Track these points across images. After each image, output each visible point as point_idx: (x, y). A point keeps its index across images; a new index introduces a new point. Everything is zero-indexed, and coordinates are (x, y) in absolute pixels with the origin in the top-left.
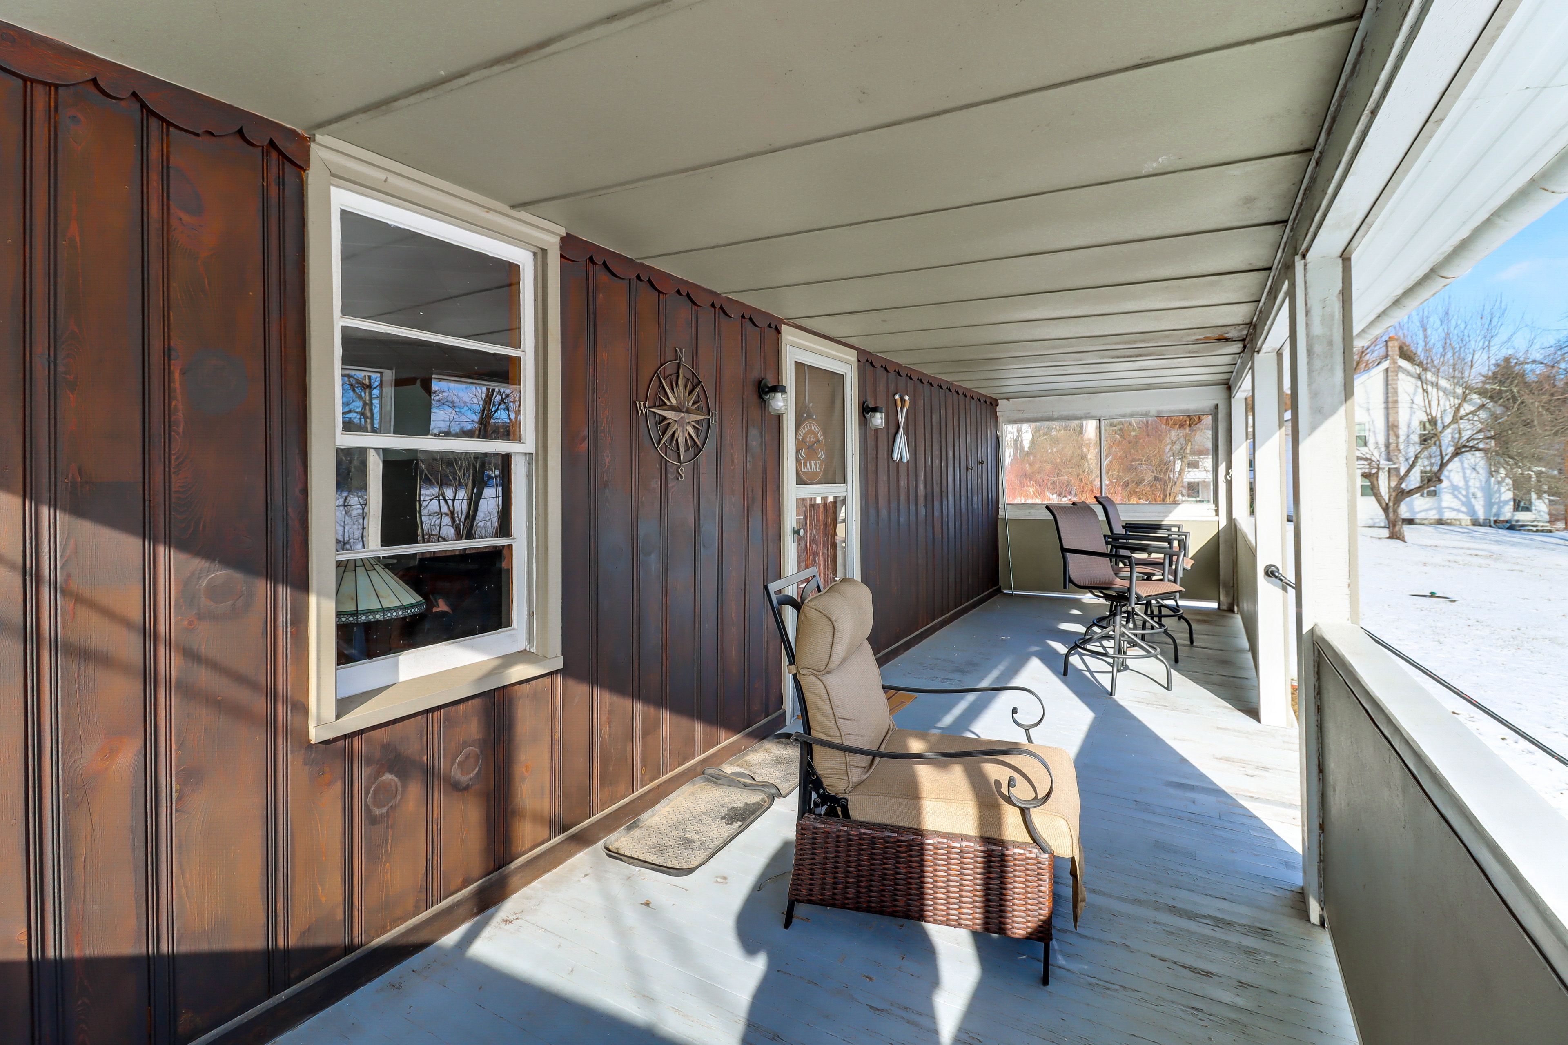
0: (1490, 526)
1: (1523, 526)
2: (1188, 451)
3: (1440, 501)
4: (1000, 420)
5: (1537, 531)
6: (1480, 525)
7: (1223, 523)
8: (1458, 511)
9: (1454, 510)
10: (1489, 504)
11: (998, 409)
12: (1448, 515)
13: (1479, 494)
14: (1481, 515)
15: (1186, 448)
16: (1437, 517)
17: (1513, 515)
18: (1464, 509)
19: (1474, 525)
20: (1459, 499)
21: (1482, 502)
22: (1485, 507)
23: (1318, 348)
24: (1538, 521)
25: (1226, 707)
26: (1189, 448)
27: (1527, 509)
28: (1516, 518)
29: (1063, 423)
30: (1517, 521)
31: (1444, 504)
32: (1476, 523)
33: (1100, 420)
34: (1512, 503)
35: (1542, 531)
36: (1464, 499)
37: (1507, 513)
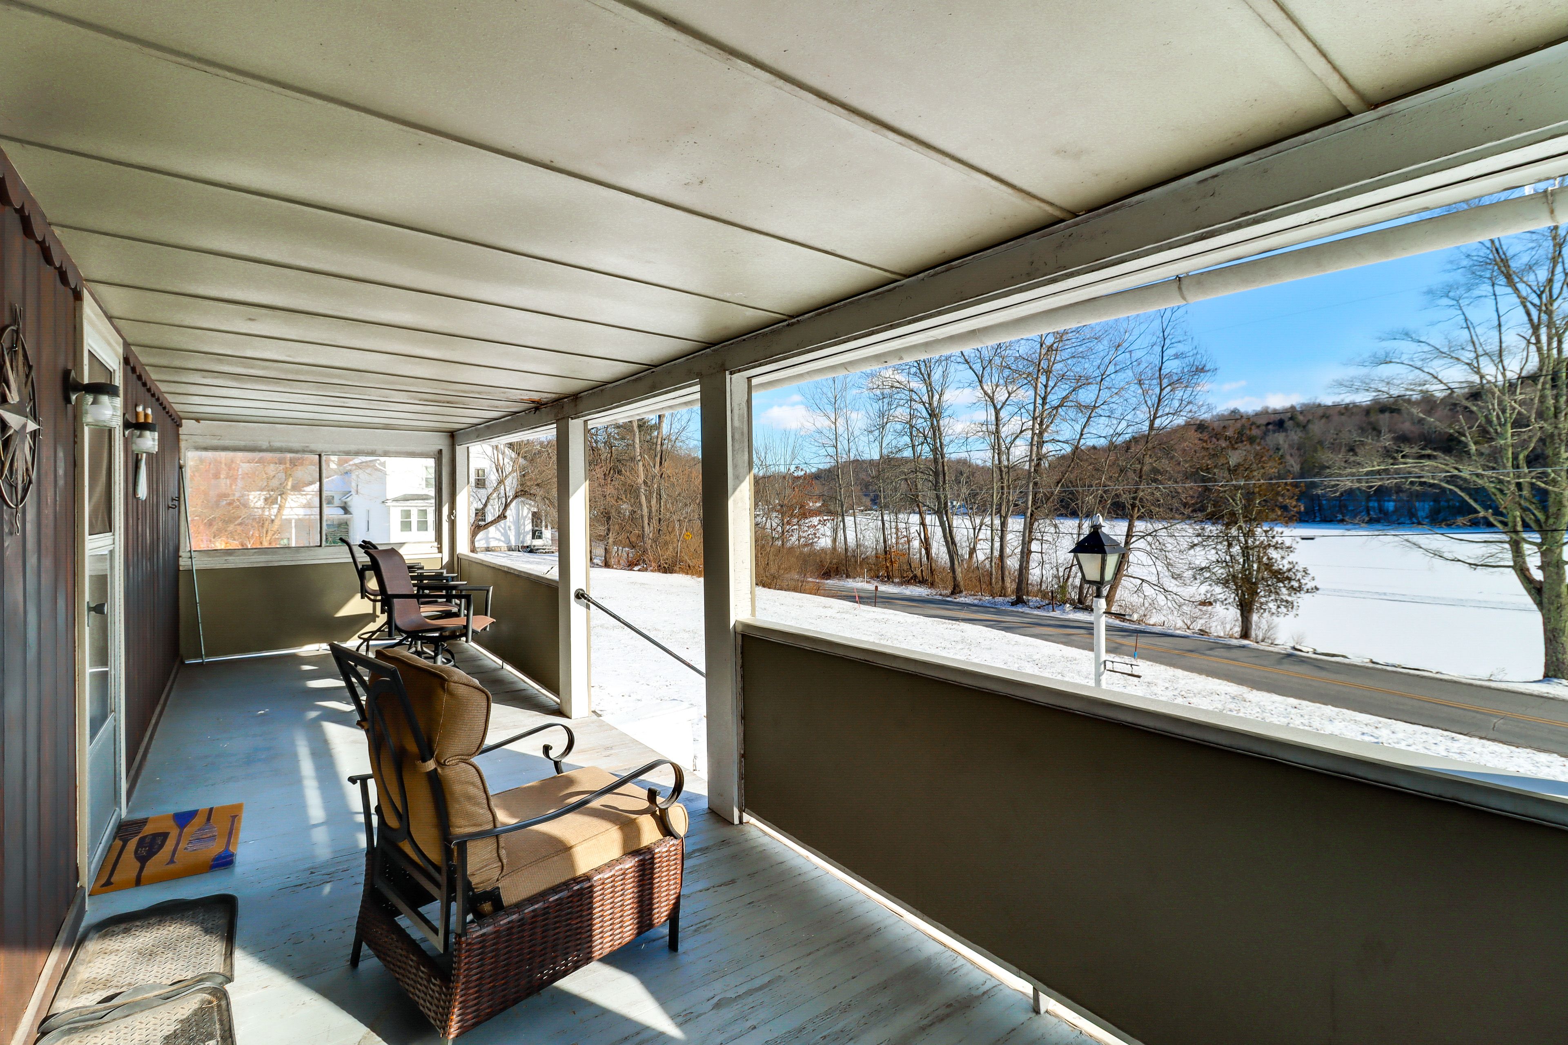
0: (519, 551)
1: (538, 549)
2: (289, 487)
3: (488, 532)
4: (183, 444)
5: (546, 553)
6: (513, 551)
7: (446, 559)
8: (499, 540)
9: (497, 539)
10: (518, 534)
11: (182, 431)
12: (493, 544)
13: (513, 527)
14: (513, 543)
15: (287, 484)
16: (485, 546)
17: (532, 542)
18: (503, 539)
19: (509, 550)
20: (500, 531)
21: (514, 533)
22: (515, 536)
23: (737, 436)
24: (546, 546)
25: (536, 715)
26: (290, 484)
27: (540, 537)
28: (533, 544)
29: (278, 455)
30: (534, 546)
31: (490, 535)
32: (510, 549)
33: (320, 455)
34: (531, 533)
35: (548, 553)
36: (503, 531)
37: (528, 541)
